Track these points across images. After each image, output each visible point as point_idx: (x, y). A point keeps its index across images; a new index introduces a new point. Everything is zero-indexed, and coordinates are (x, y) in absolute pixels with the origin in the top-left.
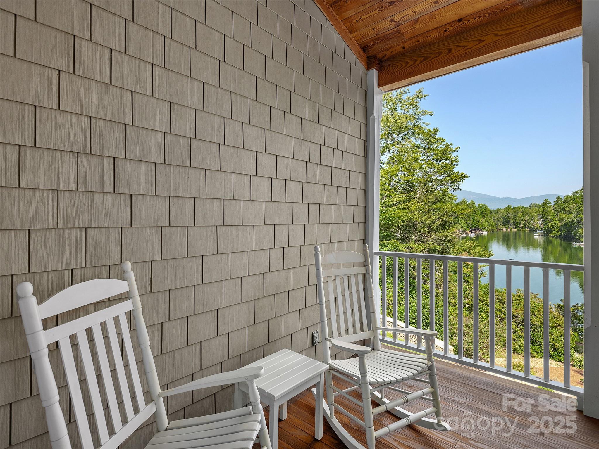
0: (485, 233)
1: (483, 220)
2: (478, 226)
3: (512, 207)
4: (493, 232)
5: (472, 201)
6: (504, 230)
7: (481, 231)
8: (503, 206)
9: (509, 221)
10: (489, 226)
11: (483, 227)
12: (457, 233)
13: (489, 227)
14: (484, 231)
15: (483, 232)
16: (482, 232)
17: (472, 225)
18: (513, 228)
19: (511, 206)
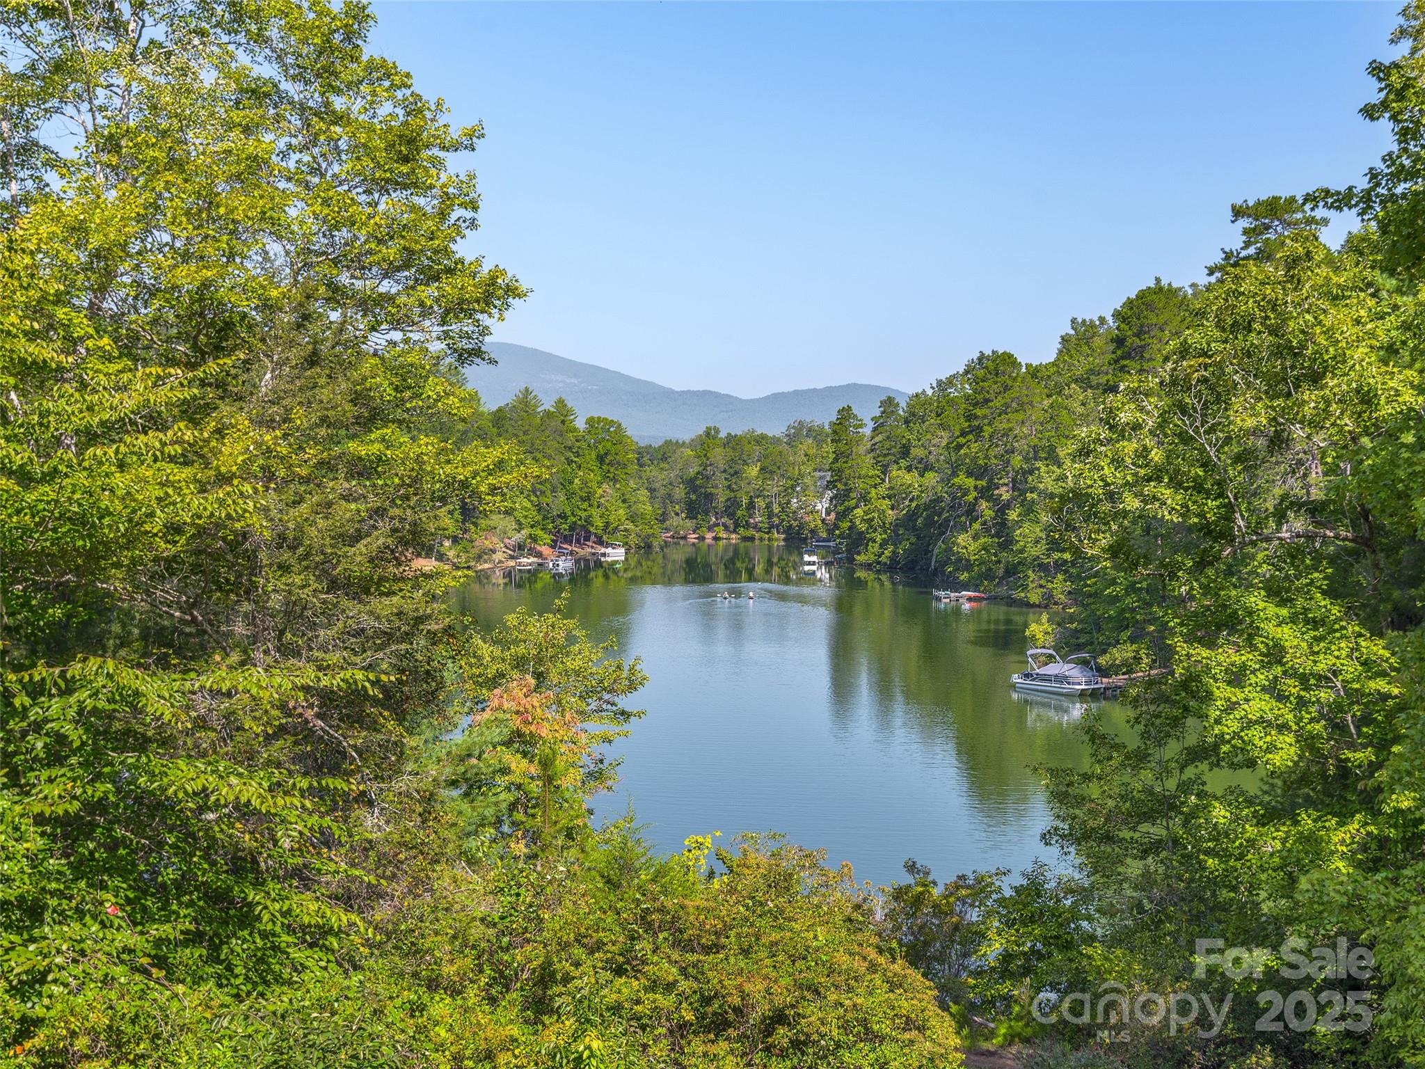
0: (616, 554)
1: (606, 492)
2: (588, 520)
3: (722, 435)
4: (649, 547)
5: (561, 403)
6: (692, 538)
7: (600, 542)
8: (687, 430)
9: (710, 497)
10: (633, 518)
11: (607, 524)
12: (498, 556)
13: (630, 526)
14: (614, 546)
15: (609, 550)
16: (603, 550)
17: (563, 516)
18: (726, 527)
19: (717, 431)
